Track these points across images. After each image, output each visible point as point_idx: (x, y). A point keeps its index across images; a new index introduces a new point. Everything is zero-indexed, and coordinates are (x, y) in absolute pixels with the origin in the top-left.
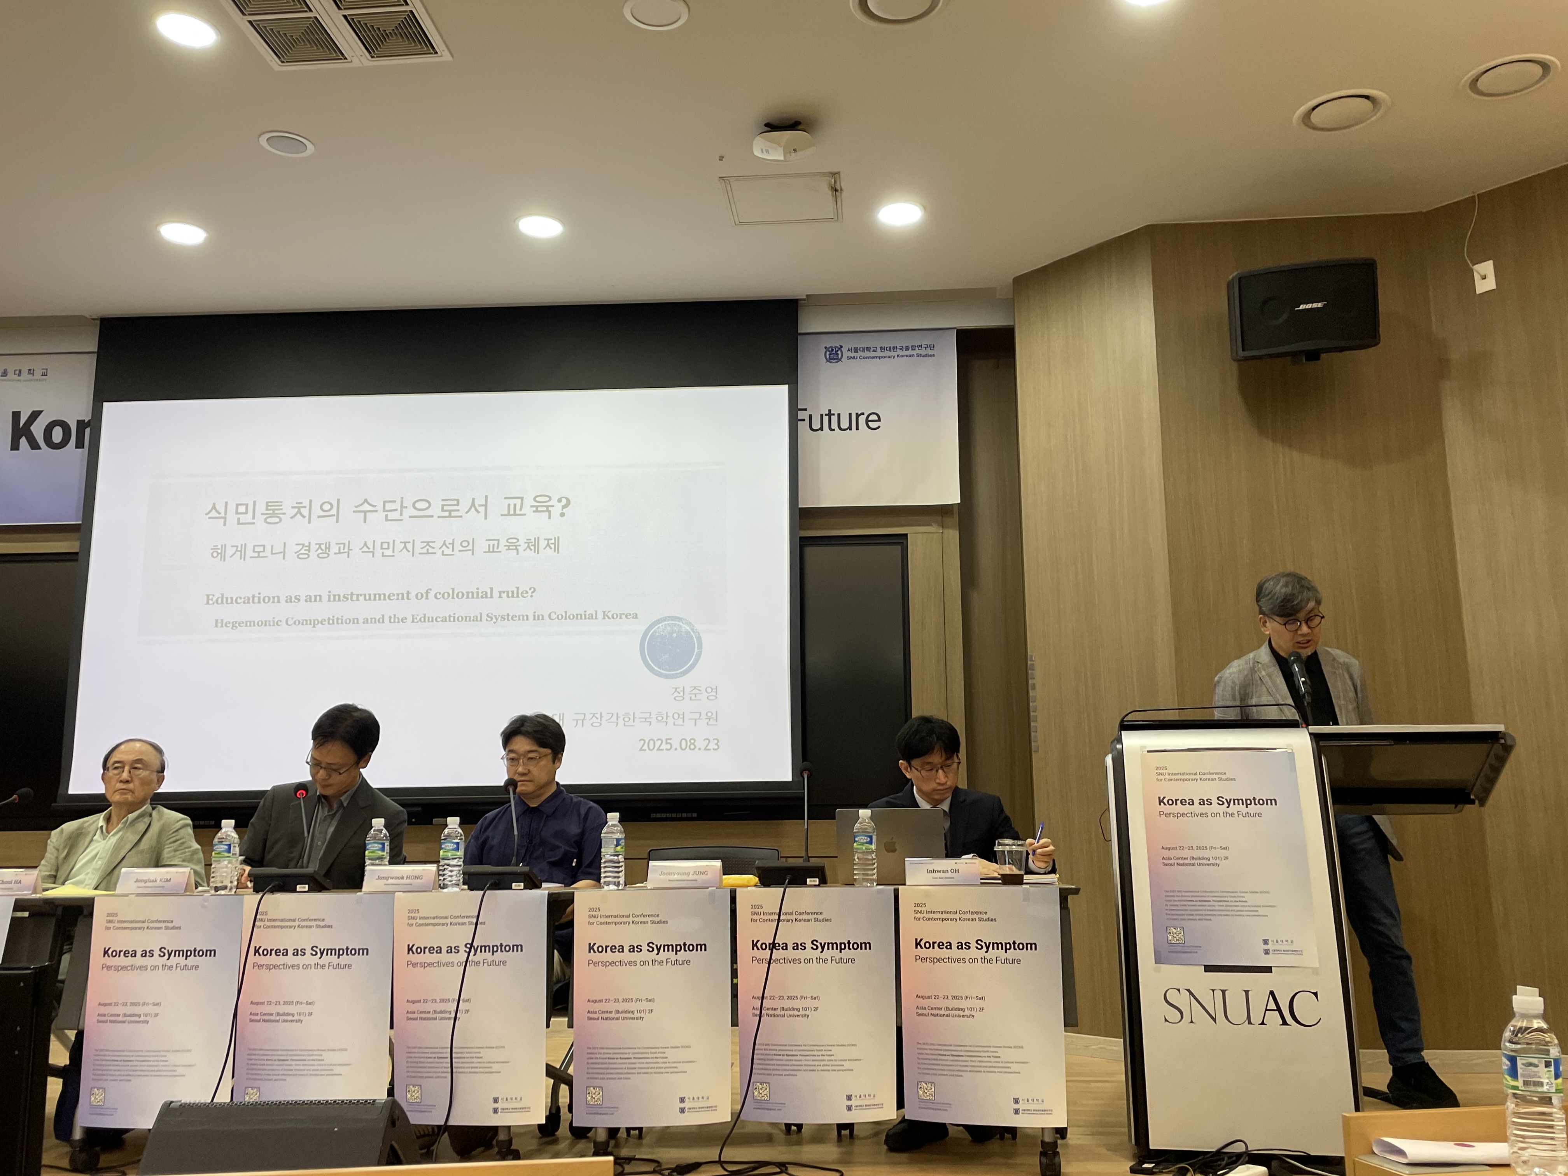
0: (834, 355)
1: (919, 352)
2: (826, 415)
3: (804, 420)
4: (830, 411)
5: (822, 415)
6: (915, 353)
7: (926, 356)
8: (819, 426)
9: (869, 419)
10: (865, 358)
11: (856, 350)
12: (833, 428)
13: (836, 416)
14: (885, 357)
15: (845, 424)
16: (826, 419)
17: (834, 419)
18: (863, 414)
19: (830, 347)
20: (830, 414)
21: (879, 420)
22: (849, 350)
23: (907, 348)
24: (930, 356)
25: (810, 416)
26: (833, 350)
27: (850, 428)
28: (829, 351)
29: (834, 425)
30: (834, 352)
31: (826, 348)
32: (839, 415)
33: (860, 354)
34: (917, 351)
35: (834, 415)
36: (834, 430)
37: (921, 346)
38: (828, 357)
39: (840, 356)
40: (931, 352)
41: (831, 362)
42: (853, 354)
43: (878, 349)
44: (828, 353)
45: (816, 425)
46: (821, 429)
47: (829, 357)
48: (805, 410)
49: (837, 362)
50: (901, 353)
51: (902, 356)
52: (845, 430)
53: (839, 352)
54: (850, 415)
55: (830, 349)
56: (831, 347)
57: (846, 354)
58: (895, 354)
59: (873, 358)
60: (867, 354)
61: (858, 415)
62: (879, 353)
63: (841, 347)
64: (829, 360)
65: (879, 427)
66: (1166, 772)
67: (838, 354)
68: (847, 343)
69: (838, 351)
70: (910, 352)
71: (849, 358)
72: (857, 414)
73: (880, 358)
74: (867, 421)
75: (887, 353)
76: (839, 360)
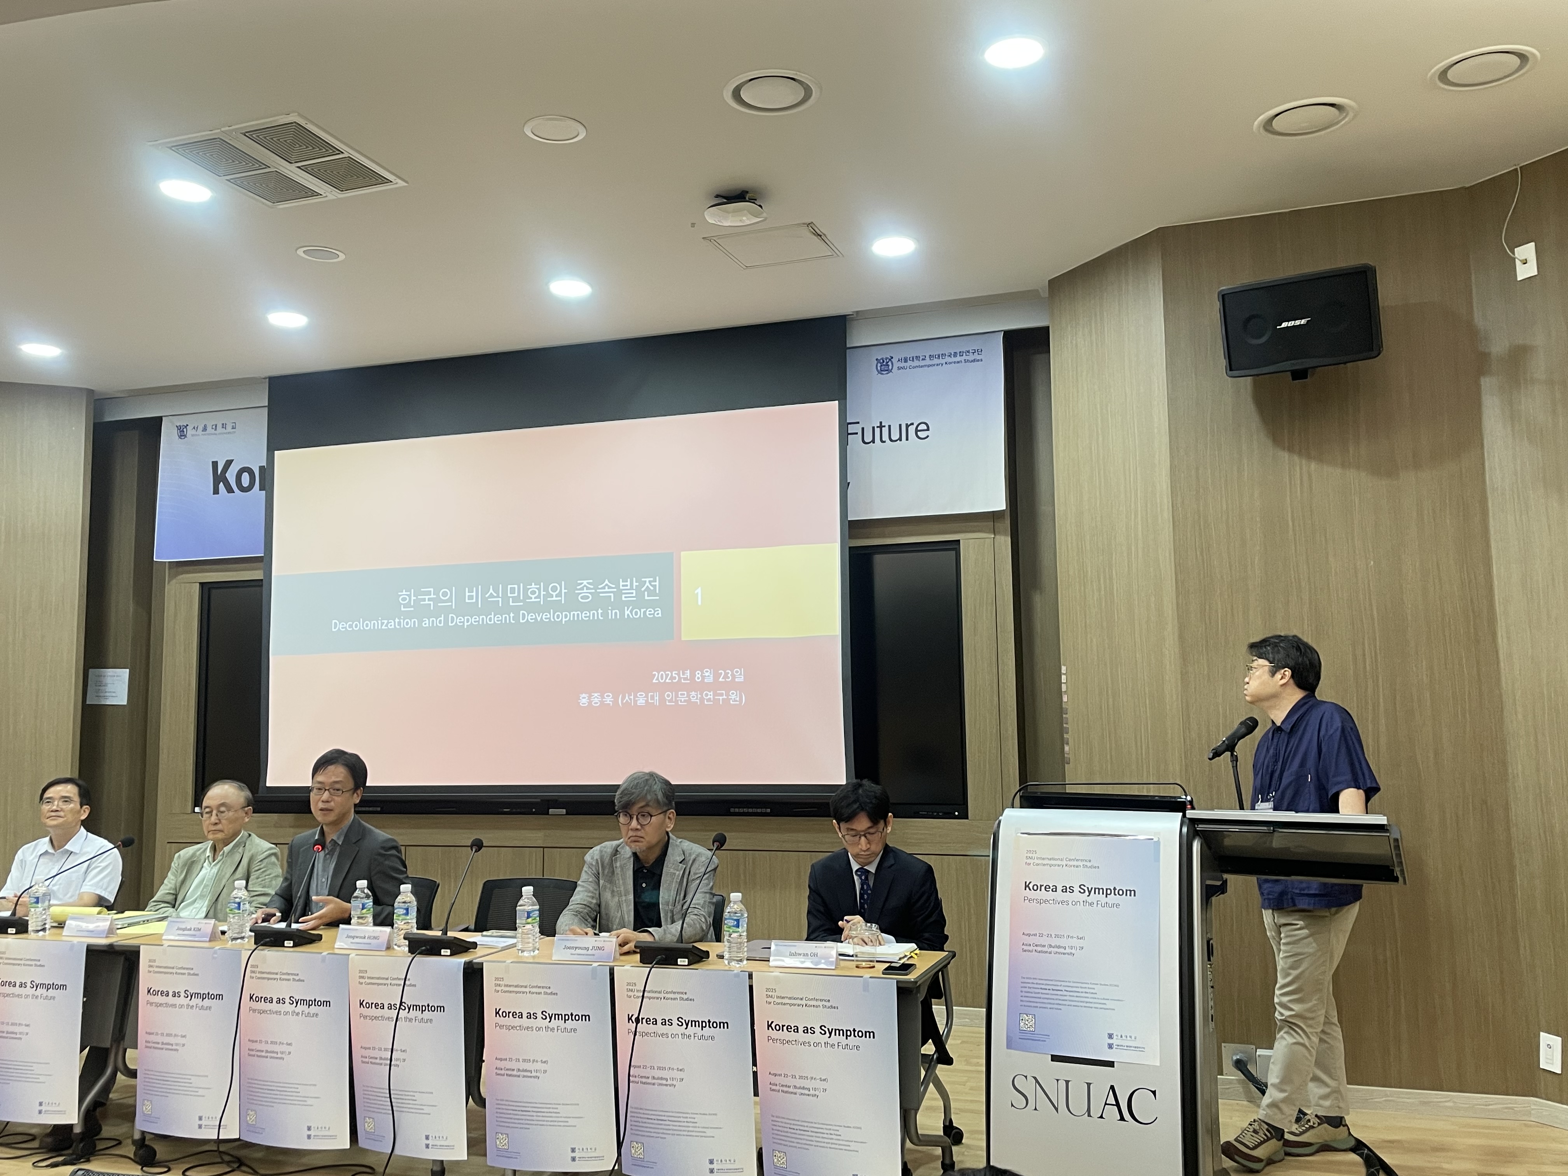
0: (884, 366)
1: (967, 358)
2: (878, 427)
3: (857, 433)
4: (881, 423)
5: (873, 428)
6: (962, 358)
7: (974, 361)
8: (871, 439)
9: (919, 429)
10: (913, 367)
11: (906, 361)
12: (884, 439)
13: (887, 427)
14: (934, 365)
15: (895, 436)
16: (877, 431)
17: (885, 431)
18: (912, 424)
20: (881, 427)
21: (928, 429)
22: (899, 360)
23: (955, 355)
24: (978, 361)
25: (863, 429)
26: (883, 361)
27: (900, 439)
28: (881, 363)
29: (885, 437)
30: (884, 363)
31: (877, 359)
32: (890, 426)
33: (910, 363)
34: (964, 357)
35: (884, 426)
36: (885, 442)
37: (968, 352)
38: (879, 368)
39: (890, 368)
40: (979, 357)
41: (882, 374)
42: (902, 364)
43: (928, 358)
44: (879, 365)
45: (868, 438)
46: (873, 441)
47: (881, 368)
48: (858, 423)
49: (887, 373)
50: (948, 359)
51: (950, 363)
52: (896, 441)
53: (890, 363)
54: (900, 426)
55: (881, 361)
56: (882, 359)
57: (897, 364)
58: (943, 361)
59: (922, 367)
60: (916, 363)
61: (907, 426)
62: (928, 362)
63: (892, 358)
64: (880, 372)
65: (928, 436)
66: (1034, 855)
67: (888, 365)
68: (897, 353)
69: (888, 362)
70: (958, 358)
71: (899, 368)
72: (907, 424)
73: (929, 366)
74: (917, 431)
75: (936, 361)
76: (889, 371)
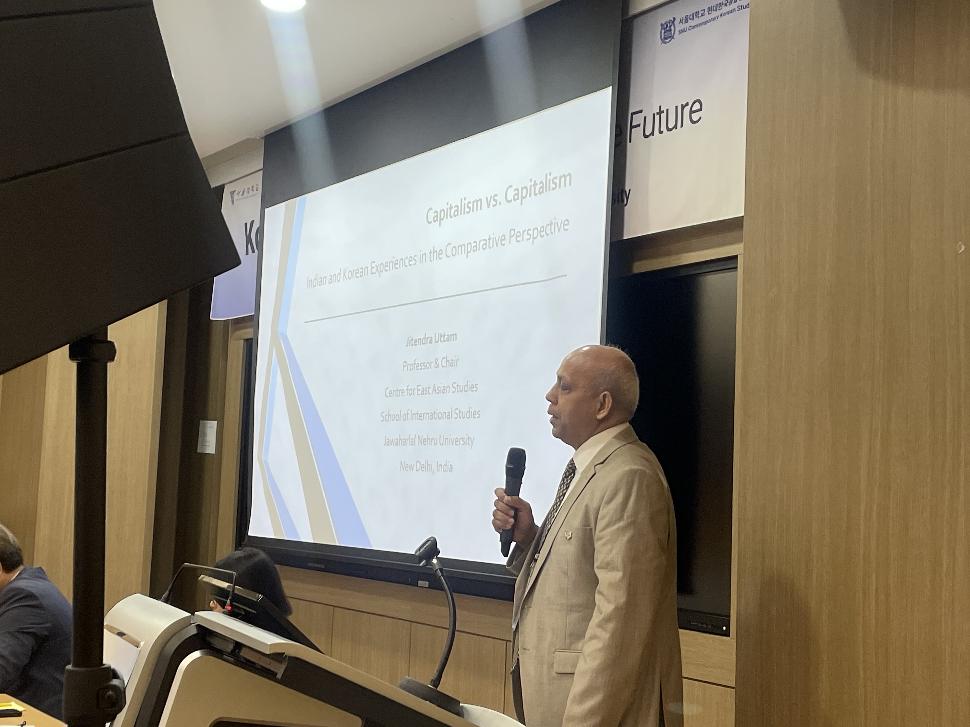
0: (668, 32)
1: (740, 3)
2: (658, 114)
3: (639, 125)
4: (660, 108)
5: (654, 115)
6: (736, 6)
9: (693, 109)
10: (694, 27)
11: (687, 21)
12: (662, 130)
13: (665, 112)
14: (711, 20)
15: (672, 122)
16: (657, 117)
17: (663, 117)
18: (687, 104)
19: (665, 23)
20: (660, 113)
21: (701, 110)
22: (681, 22)
25: (645, 118)
26: (667, 26)
27: (676, 127)
28: (664, 29)
29: (663, 126)
30: (668, 29)
31: (662, 25)
32: (667, 110)
33: (691, 23)
34: (738, 3)
35: (663, 112)
36: (663, 132)
39: (673, 33)
41: (666, 43)
42: (684, 26)
43: (706, 12)
44: (663, 31)
45: (648, 129)
46: (652, 134)
47: (664, 35)
48: (641, 111)
49: (670, 41)
50: (724, 10)
51: (725, 14)
52: (672, 129)
53: (672, 28)
54: (677, 107)
55: (665, 26)
57: (679, 27)
58: (718, 13)
59: (699, 25)
60: (697, 21)
61: (683, 107)
62: (707, 17)
63: (674, 19)
64: (664, 40)
65: (700, 118)
67: (671, 30)
68: (681, 13)
69: (671, 26)
70: (733, 6)
71: (681, 32)
72: (682, 105)
73: (706, 23)
74: (691, 112)
75: (714, 14)
76: (672, 37)
